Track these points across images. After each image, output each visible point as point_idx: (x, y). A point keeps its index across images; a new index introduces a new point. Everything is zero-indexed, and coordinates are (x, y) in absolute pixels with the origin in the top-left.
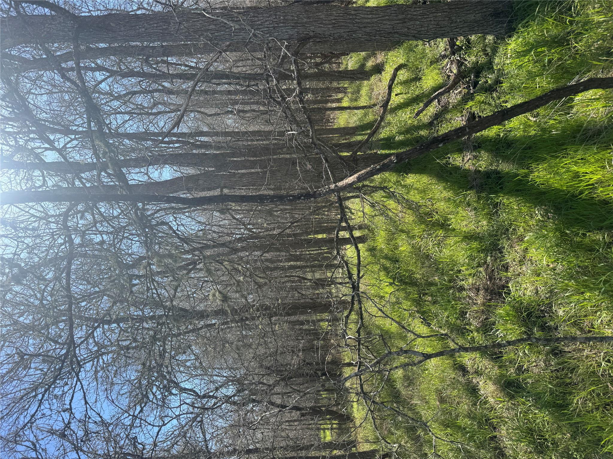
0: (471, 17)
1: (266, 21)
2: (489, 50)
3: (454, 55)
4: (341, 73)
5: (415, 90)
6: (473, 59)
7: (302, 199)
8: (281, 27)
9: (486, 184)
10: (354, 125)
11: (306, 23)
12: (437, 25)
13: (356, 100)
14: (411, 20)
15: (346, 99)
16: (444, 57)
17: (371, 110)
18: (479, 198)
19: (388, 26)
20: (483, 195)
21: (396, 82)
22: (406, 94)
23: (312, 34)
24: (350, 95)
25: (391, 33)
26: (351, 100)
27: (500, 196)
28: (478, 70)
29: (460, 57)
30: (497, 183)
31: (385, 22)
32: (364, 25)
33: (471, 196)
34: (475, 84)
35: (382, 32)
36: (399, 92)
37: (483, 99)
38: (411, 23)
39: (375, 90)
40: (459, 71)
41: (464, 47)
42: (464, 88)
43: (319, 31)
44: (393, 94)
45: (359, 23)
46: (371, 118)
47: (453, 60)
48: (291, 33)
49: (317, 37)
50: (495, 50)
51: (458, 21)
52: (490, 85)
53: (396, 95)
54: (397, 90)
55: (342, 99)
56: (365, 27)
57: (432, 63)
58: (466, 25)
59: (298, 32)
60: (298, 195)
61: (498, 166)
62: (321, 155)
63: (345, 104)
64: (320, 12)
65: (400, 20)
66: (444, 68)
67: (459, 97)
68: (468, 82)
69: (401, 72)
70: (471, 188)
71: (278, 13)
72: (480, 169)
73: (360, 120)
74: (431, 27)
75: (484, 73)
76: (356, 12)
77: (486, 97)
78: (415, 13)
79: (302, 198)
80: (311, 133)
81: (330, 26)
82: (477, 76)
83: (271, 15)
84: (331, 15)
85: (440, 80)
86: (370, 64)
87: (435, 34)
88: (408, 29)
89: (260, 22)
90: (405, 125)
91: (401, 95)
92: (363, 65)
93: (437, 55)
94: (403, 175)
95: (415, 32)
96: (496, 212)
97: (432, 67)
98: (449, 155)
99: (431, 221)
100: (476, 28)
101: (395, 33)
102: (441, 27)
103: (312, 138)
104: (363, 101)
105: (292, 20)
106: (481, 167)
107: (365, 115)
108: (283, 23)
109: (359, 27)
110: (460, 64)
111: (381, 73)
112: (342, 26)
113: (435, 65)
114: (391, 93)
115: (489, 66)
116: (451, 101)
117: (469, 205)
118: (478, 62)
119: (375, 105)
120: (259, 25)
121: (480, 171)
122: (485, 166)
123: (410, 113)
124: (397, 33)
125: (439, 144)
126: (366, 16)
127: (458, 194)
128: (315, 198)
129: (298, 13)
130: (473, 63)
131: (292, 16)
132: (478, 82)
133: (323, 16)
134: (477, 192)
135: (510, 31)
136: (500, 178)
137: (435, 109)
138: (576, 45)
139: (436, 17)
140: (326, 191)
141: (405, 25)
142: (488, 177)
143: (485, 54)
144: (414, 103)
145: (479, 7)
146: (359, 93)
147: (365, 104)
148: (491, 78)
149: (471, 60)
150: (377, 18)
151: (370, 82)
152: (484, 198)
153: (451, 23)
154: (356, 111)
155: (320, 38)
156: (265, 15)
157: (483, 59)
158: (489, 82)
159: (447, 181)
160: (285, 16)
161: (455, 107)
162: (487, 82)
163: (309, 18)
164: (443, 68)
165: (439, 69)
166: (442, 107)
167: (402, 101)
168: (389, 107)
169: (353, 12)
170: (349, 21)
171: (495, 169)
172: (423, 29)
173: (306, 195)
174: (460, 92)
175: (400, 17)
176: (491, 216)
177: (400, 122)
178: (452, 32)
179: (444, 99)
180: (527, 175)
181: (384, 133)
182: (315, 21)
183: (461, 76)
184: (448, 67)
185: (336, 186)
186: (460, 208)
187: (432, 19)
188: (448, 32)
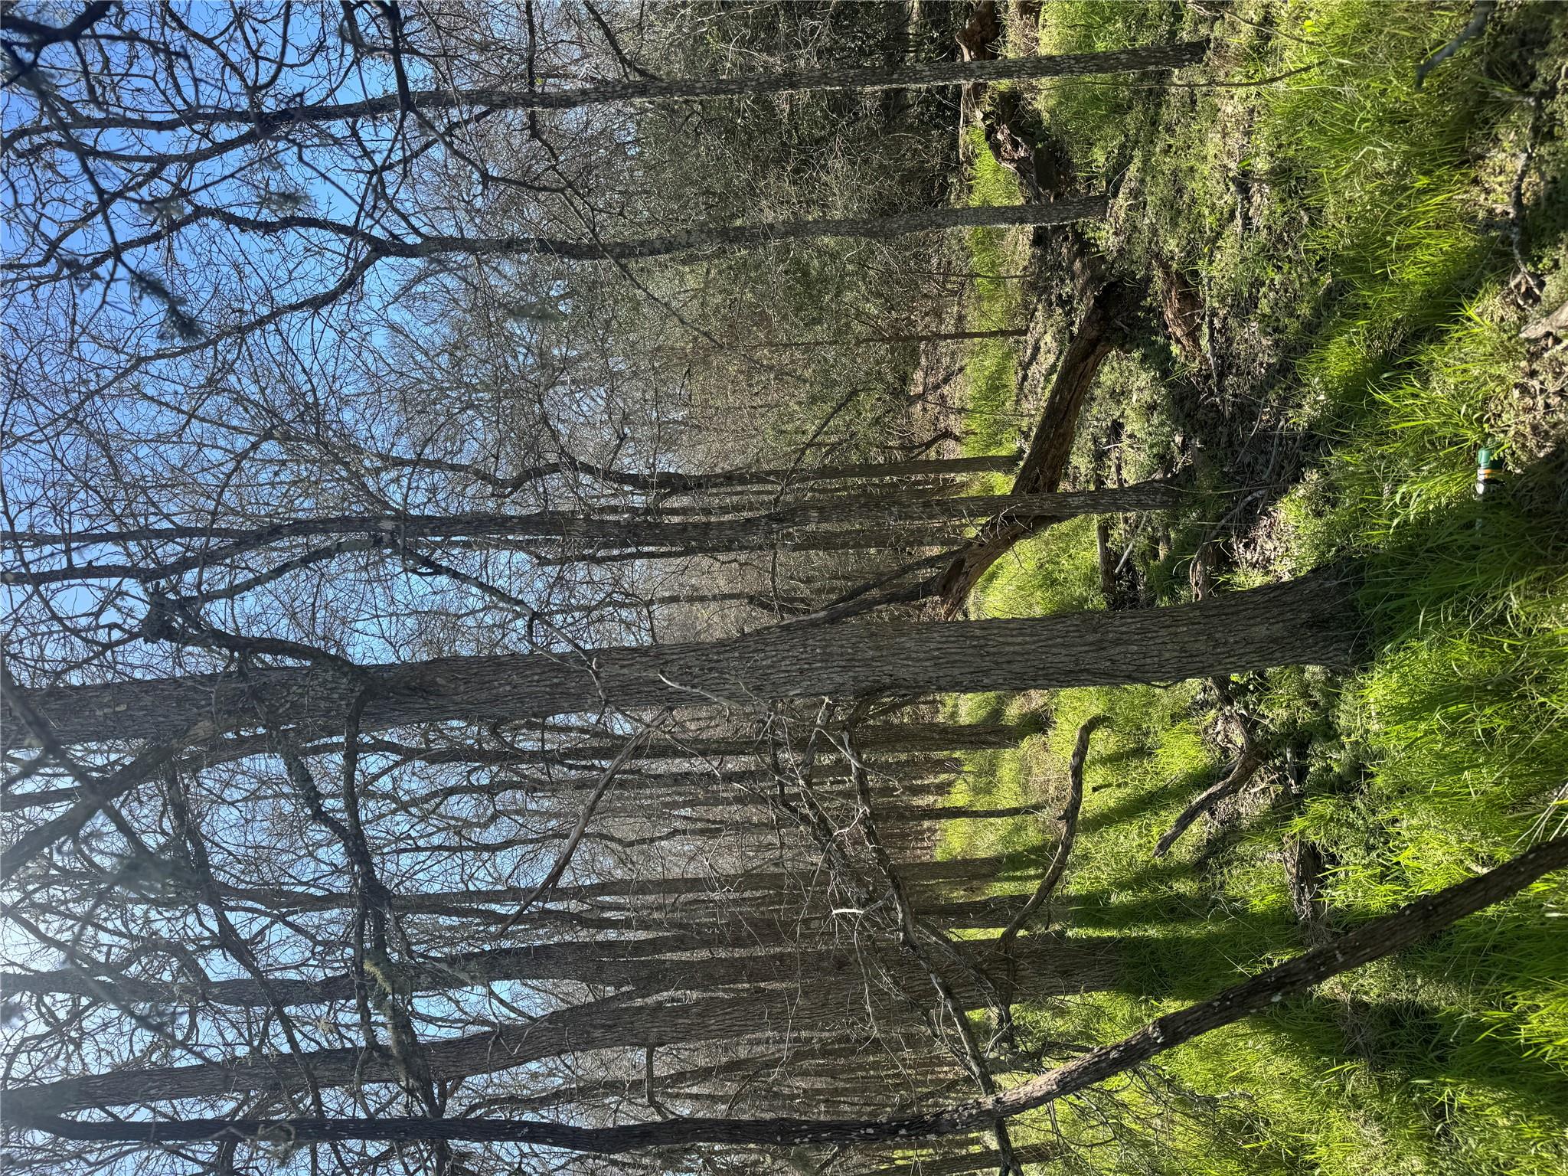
0: (1261, 631)
1: (784, 658)
2: (1317, 696)
3: (1232, 704)
4: (947, 733)
5: (1141, 779)
6: (1284, 714)
7: (902, 1136)
8: (817, 669)
9: (1393, 1044)
10: (990, 854)
11: (873, 659)
12: (1182, 650)
13: (988, 791)
14: (1116, 643)
15: (960, 786)
16: (1205, 705)
17: (1030, 818)
18: (1384, 1088)
19: (1063, 659)
20: (1394, 1075)
21: (1088, 758)
22: (1119, 786)
23: (887, 680)
24: (971, 779)
25: (1071, 672)
26: (977, 791)
27: (1445, 1084)
28: (1300, 739)
29: (1246, 708)
30: (1428, 1042)
31: (1054, 650)
32: (1007, 658)
33: (1357, 1077)
34: (1301, 774)
35: (1051, 671)
36: (1100, 781)
37: (1329, 811)
38: (1118, 649)
39: (1035, 770)
40: (1250, 741)
41: (1251, 687)
42: (1273, 782)
43: (902, 673)
44: (1087, 787)
45: (994, 654)
46: (1032, 836)
47: (1231, 716)
48: (838, 679)
49: (900, 687)
50: (1333, 697)
51: (1232, 640)
52: (1339, 777)
53: (1095, 790)
54: (1093, 777)
55: (950, 784)
56: (1009, 662)
57: (1175, 718)
58: (1252, 648)
59: (855, 679)
60: (889, 1122)
61: (1413, 992)
62: (932, 976)
63: (959, 797)
64: (903, 635)
65: (1090, 644)
66: (1210, 731)
67: (1265, 803)
68: (1280, 769)
69: (1098, 735)
70: (1353, 1054)
71: (811, 642)
72: (1365, 998)
73: (1006, 840)
74: (1167, 655)
75: (1317, 747)
76: (986, 633)
77: (1338, 807)
78: (1124, 629)
79: (903, 1132)
80: (900, 916)
81: (927, 664)
82: (1301, 750)
83: (793, 647)
84: (928, 640)
85: (1203, 759)
86: (1014, 710)
87: (1179, 670)
88: (1113, 662)
89: (769, 662)
90: (1130, 865)
91: (1109, 790)
92: (997, 714)
93: (1185, 702)
94: (1146, 1001)
95: (1131, 668)
96: (1445, 1132)
97: (1178, 727)
98: (1268, 955)
99: (1255, 1150)
100: (1278, 655)
101: (1081, 671)
102: (1191, 656)
103: (904, 929)
104: (1007, 797)
105: (842, 655)
106: (1366, 993)
107: (1019, 829)
108: (822, 661)
109: (997, 663)
110: (1250, 725)
111: (1045, 733)
112: (956, 661)
113: (1183, 724)
114: (1080, 784)
115: (1329, 732)
116: (1242, 810)
117: (1356, 1103)
118: (1295, 721)
119: (1038, 807)
120: (769, 667)
121: (1366, 1005)
122: (1376, 991)
123: (1140, 835)
124: (1087, 671)
125: (1271, 996)
126: (1010, 639)
127: (1318, 1069)
128: (939, 1134)
129: (854, 640)
130: (1283, 724)
131: (842, 646)
132: (1307, 768)
133: (910, 644)
134: (1374, 1067)
135: (1364, 658)
136: (1432, 1028)
137: (1206, 829)
138: (1542, 699)
139: (1176, 634)
140: (971, 1115)
141: (1104, 653)
142: (1392, 1023)
143: (1309, 704)
144: (1145, 810)
145: (1275, 611)
146: (993, 775)
147: (1015, 804)
148: (1338, 760)
149: (1275, 715)
150: (1034, 642)
151: (1020, 753)
152: (1399, 1086)
153: (1215, 647)
154: (992, 820)
155: (907, 688)
156: (780, 647)
157: (1306, 716)
158: (1336, 769)
159: (1277, 1029)
160: (827, 646)
161: (1259, 827)
162: (1329, 769)
163: (879, 648)
164: (1205, 730)
165: (1197, 733)
166: (1222, 823)
167: (1112, 804)
168: (1080, 817)
169: (978, 633)
170: (971, 651)
171: (1408, 1001)
172: (1148, 661)
173: (912, 1123)
174: (1264, 791)
175: (1090, 638)
176: (1430, 1141)
177: (1116, 856)
178: (1220, 664)
179: (1223, 806)
180: (1509, 1028)
181: (1076, 884)
182: (893, 655)
183: (1259, 752)
184: (1219, 727)
185: (998, 1101)
186: (1333, 1113)
187: (1166, 639)
188: (1212, 666)
